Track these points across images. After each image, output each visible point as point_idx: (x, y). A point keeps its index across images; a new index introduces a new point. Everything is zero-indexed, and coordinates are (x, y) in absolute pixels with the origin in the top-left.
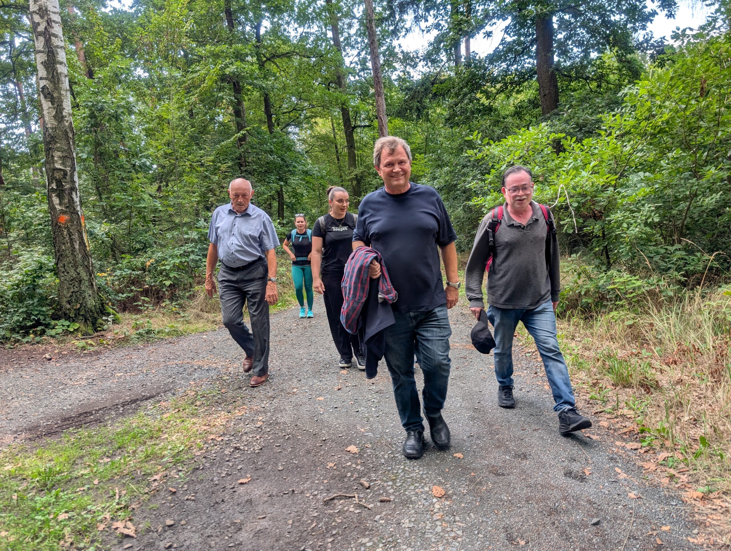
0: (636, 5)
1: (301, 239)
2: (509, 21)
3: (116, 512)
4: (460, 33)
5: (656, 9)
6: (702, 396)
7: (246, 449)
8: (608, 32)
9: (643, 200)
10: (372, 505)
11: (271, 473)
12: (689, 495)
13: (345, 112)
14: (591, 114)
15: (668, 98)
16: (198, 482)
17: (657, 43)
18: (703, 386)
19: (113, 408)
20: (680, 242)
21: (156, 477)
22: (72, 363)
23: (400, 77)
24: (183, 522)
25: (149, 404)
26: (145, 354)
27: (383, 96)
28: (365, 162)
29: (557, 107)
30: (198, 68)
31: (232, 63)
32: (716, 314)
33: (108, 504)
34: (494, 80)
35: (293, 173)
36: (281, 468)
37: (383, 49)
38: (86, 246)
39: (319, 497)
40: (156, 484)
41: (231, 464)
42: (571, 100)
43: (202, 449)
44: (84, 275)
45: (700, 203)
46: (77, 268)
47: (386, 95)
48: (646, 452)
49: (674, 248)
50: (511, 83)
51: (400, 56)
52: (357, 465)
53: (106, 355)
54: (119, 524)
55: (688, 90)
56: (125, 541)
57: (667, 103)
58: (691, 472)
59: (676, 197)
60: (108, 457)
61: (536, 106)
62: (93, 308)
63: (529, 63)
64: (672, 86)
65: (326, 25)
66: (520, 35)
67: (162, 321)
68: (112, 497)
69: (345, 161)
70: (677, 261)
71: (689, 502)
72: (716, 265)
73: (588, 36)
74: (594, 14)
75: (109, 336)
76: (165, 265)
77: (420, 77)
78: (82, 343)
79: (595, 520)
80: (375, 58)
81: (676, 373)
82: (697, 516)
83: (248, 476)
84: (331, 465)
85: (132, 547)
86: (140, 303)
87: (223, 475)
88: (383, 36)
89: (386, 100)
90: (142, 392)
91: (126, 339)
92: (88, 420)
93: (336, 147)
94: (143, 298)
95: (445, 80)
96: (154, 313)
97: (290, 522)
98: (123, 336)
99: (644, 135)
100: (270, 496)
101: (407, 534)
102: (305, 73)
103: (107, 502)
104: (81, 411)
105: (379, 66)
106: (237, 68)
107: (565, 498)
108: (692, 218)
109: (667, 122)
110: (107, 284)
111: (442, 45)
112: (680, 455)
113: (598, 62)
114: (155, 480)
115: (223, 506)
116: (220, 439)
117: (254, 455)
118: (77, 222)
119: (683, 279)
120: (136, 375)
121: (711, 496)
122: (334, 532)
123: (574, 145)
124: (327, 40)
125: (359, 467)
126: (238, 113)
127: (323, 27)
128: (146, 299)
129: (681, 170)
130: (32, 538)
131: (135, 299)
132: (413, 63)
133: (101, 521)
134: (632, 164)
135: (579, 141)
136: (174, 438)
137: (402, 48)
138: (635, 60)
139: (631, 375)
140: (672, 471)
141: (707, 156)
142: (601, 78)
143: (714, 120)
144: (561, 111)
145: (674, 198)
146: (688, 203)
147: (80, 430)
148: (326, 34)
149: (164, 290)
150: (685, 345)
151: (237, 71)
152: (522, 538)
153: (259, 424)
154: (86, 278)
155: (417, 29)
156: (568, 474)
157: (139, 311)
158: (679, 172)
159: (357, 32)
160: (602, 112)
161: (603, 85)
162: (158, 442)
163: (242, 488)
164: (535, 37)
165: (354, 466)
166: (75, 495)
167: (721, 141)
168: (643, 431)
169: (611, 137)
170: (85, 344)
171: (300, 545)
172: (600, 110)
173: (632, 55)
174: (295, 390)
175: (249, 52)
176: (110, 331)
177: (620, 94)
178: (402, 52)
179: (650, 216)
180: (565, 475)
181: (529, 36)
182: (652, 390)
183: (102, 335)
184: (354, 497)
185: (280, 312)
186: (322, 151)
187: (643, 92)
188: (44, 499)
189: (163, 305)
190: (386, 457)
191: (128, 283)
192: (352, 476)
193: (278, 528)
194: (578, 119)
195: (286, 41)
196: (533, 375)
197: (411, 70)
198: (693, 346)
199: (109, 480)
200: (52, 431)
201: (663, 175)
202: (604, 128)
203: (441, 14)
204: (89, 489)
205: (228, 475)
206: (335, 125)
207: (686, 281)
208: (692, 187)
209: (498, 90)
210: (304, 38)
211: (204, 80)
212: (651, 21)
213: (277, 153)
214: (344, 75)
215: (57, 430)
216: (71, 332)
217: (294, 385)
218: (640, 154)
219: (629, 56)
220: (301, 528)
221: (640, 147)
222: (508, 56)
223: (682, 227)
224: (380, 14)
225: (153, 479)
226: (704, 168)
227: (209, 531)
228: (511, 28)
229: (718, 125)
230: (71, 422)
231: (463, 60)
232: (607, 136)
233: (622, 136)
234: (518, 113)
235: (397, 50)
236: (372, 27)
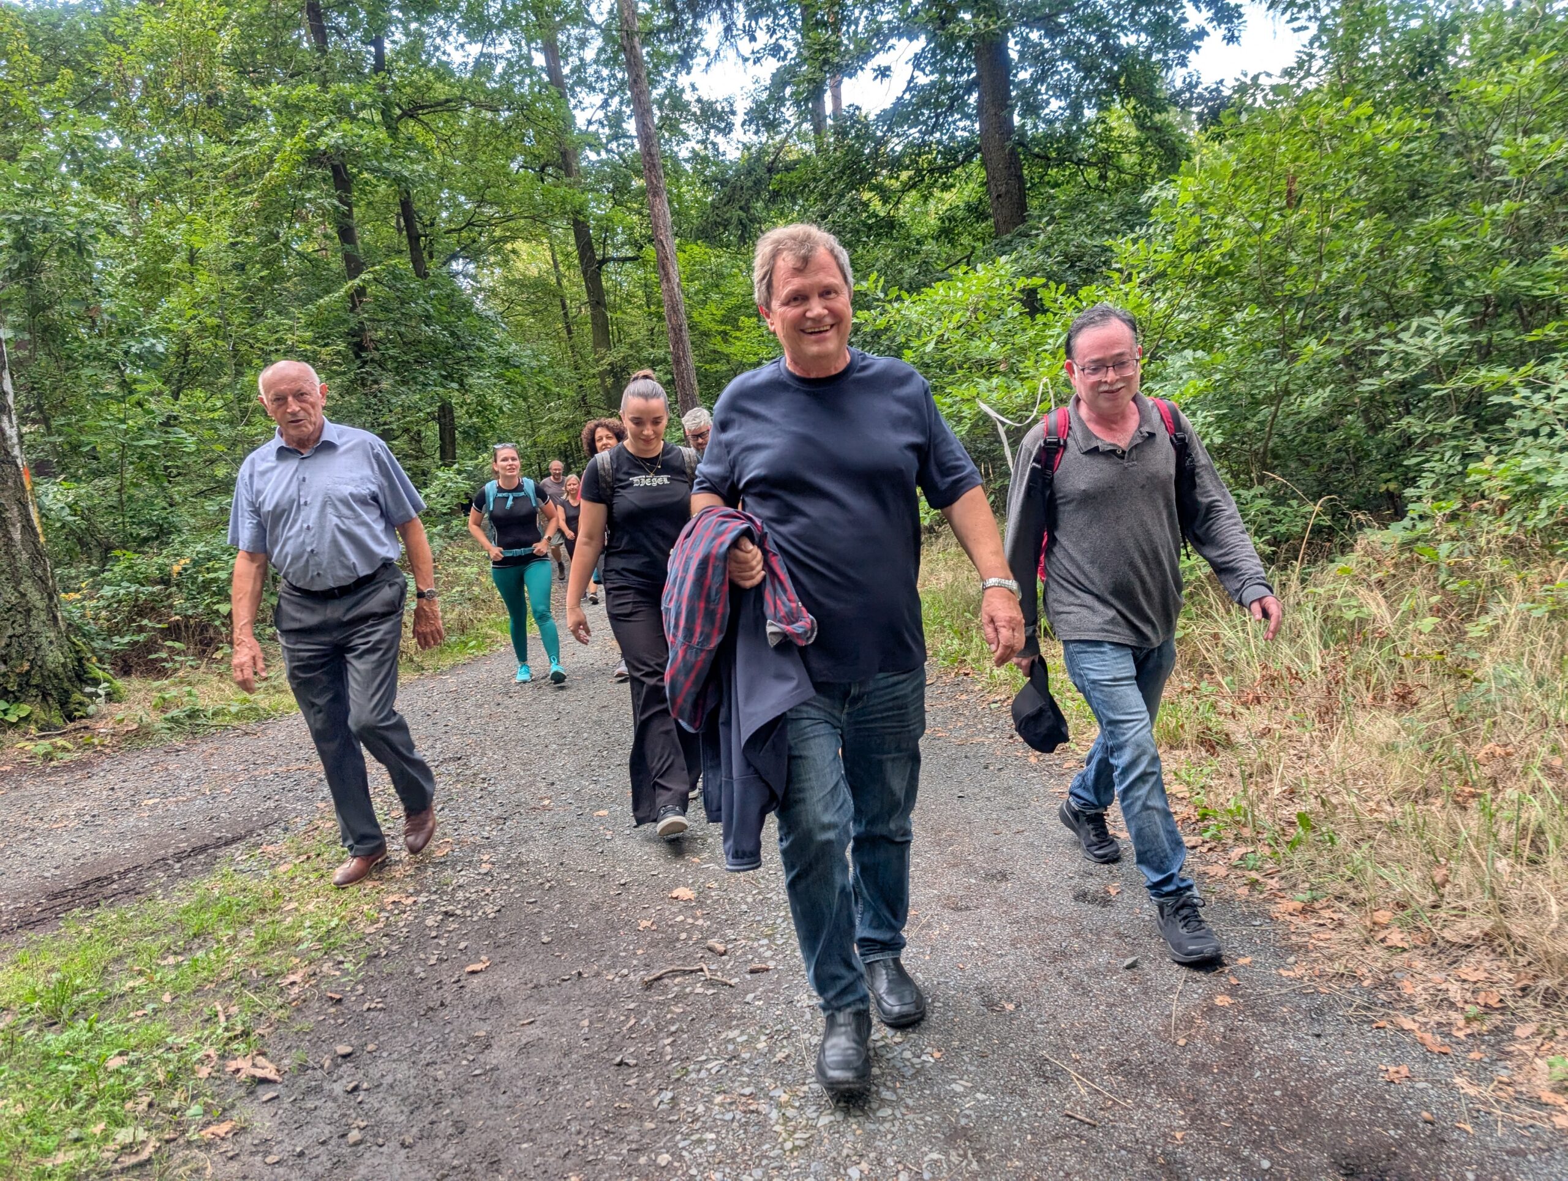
0: (1167, 16)
1: (510, 503)
2: (921, 43)
3: (227, 1044)
4: (826, 68)
5: (1204, 24)
6: (1304, 755)
7: (468, 913)
8: (1116, 68)
9: (1193, 403)
10: (737, 980)
11: (528, 949)
12: (1281, 908)
13: (580, 229)
14: (1091, 236)
15: (1230, 209)
16: (384, 979)
17: (1210, 93)
18: (1306, 738)
19: (156, 865)
20: (1261, 480)
21: (292, 978)
22: (30, 787)
23: (695, 154)
24: (371, 1047)
25: (238, 852)
26: (195, 757)
27: (665, 196)
28: (628, 335)
29: (1024, 220)
30: (253, 135)
31: (331, 125)
32: (1324, 611)
33: (206, 1032)
34: (895, 164)
35: (476, 363)
36: (546, 939)
37: (657, 93)
38: (36, 535)
39: (632, 977)
40: (296, 990)
41: (443, 942)
42: (1051, 206)
43: (377, 921)
44: (35, 597)
45: (1295, 407)
46: (19, 583)
47: (670, 192)
48: (1210, 849)
49: (1252, 492)
50: (931, 171)
51: (695, 108)
52: (696, 918)
53: (105, 766)
54: (244, 1064)
55: (1265, 195)
56: (260, 1090)
57: (1229, 219)
58: (1284, 873)
59: (1252, 396)
60: (175, 953)
61: (982, 216)
62: (60, 670)
63: (964, 129)
64: (1237, 188)
65: (530, 40)
66: (944, 72)
67: (219, 689)
68: (212, 1019)
69: (586, 333)
70: (1256, 515)
71: (1281, 919)
72: (1327, 521)
73: (1077, 76)
74: (1087, 32)
75: (103, 727)
76: (216, 571)
77: (738, 154)
78: (44, 746)
79: (1129, 961)
80: (642, 113)
81: (1256, 718)
82: (1293, 937)
83: (484, 958)
84: (645, 923)
85: (277, 1097)
86: (164, 655)
87: (432, 962)
88: (656, 66)
89: (670, 202)
90: (213, 830)
91: (143, 733)
92: (108, 891)
93: (564, 306)
94: (169, 643)
95: (796, 162)
96: (199, 674)
97: (586, 1023)
98: (135, 726)
99: (1189, 279)
100: (535, 987)
101: (808, 1016)
102: (488, 144)
103: (204, 1028)
104: (85, 877)
105: (653, 130)
106: (343, 137)
107: (1078, 934)
108: (1282, 435)
109: (1231, 255)
110: (83, 616)
111: (788, 91)
112: (1266, 848)
113: (1099, 129)
114: (293, 983)
115: (444, 1013)
116: (410, 901)
117: (487, 923)
118: (15, 482)
119: (1269, 550)
120: (190, 800)
121: (1317, 905)
122: (673, 1029)
123: (1061, 299)
124: (531, 72)
125: (700, 922)
126: (346, 234)
127: (523, 43)
128: (177, 645)
129: (1259, 345)
130: (66, 1103)
131: (150, 646)
132: (723, 125)
133: (201, 1062)
134: (1172, 336)
135: (1072, 290)
136: (311, 907)
137: (699, 93)
138: (1170, 125)
139: (1182, 726)
140: (1254, 875)
141: (1303, 319)
142: (1106, 161)
143: (1314, 252)
144: (1032, 228)
145: (1250, 400)
146: (1273, 408)
147: (96, 911)
148: (529, 60)
149: (217, 623)
150: (1275, 668)
151: (345, 144)
152: (1009, 1000)
153: (485, 868)
154: (41, 604)
155: (731, 54)
156: (1081, 896)
157: (162, 673)
158: (1254, 350)
159: (598, 54)
160: (1112, 233)
161: (1110, 174)
162: (277, 917)
163: (476, 980)
164: (974, 75)
165: (690, 921)
166: (130, 1024)
167: (1327, 290)
168: (1204, 817)
169: (1131, 284)
170: (50, 749)
171: (612, 1055)
172: (1108, 227)
173: (1164, 115)
174: (546, 802)
175: (369, 101)
176: (103, 717)
177: (1143, 199)
178: (699, 100)
179: (1207, 433)
180: (1076, 898)
181: (962, 74)
182: (1218, 748)
183: (86, 728)
184: (702, 970)
185: (475, 659)
186: (534, 313)
187: (1186, 198)
188: (65, 1037)
189: (218, 655)
190: (750, 899)
191: (130, 612)
192: (690, 938)
193: (562, 1036)
194: (1067, 245)
195: (443, 72)
196: (1006, 741)
197: (720, 139)
198: (1289, 669)
199: (194, 992)
200: (33, 919)
201: (1227, 355)
202: (1118, 266)
203: (783, 26)
204: (155, 1011)
205: (441, 960)
206: (559, 258)
207: (1274, 552)
208: (1278, 377)
209: (904, 184)
210: (483, 65)
211: (272, 161)
212: (1197, 48)
213: (440, 321)
214: (575, 149)
215: (43, 915)
216: (12, 725)
217: (542, 793)
218: (1184, 316)
219: (1157, 117)
220: (607, 1030)
221: (1185, 302)
222: (923, 114)
223: (1265, 453)
224: (647, 17)
225: (288, 981)
226: (1299, 342)
227: (426, 1056)
228: (925, 58)
229: (1320, 260)
230: (69, 898)
231: (830, 122)
232: (1124, 283)
233: (1152, 281)
234: (947, 232)
235: (688, 96)
236: (633, 47)
